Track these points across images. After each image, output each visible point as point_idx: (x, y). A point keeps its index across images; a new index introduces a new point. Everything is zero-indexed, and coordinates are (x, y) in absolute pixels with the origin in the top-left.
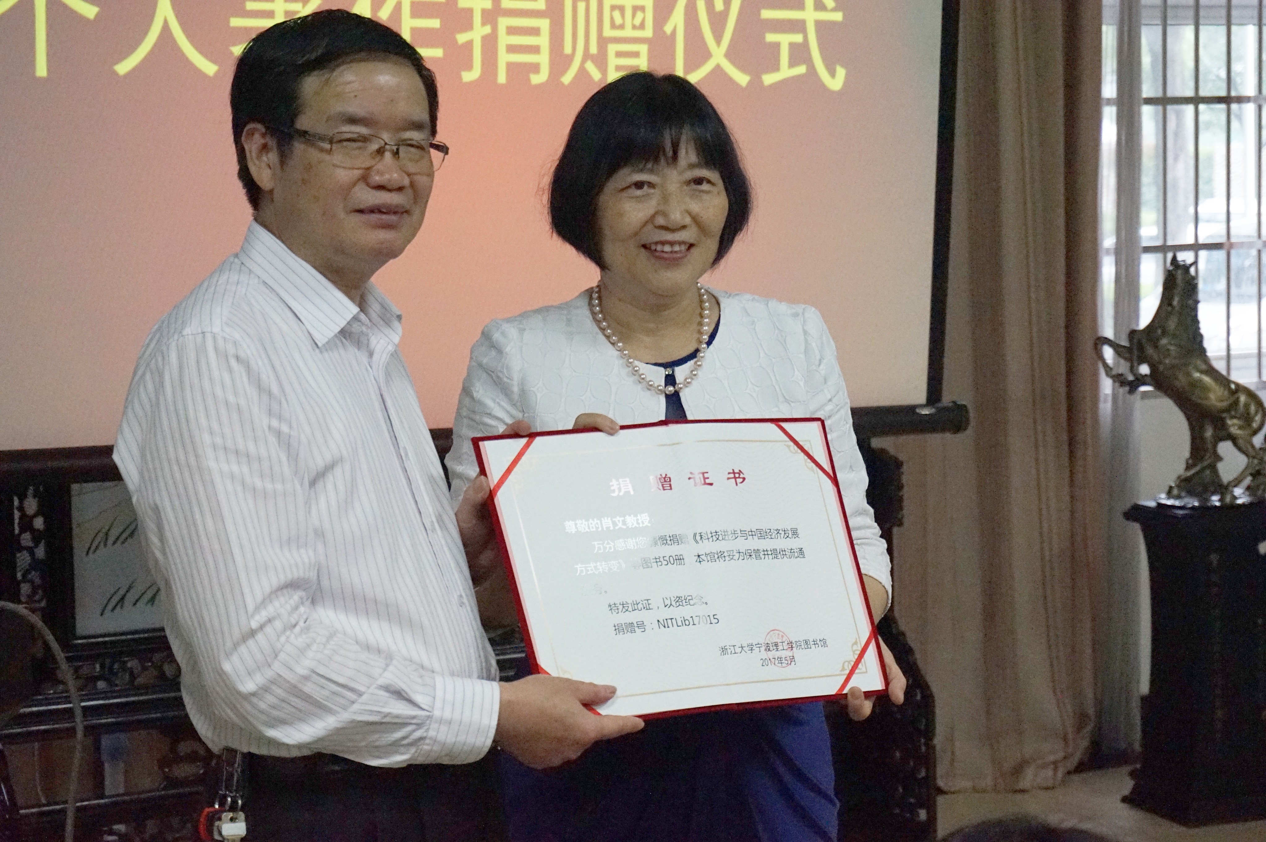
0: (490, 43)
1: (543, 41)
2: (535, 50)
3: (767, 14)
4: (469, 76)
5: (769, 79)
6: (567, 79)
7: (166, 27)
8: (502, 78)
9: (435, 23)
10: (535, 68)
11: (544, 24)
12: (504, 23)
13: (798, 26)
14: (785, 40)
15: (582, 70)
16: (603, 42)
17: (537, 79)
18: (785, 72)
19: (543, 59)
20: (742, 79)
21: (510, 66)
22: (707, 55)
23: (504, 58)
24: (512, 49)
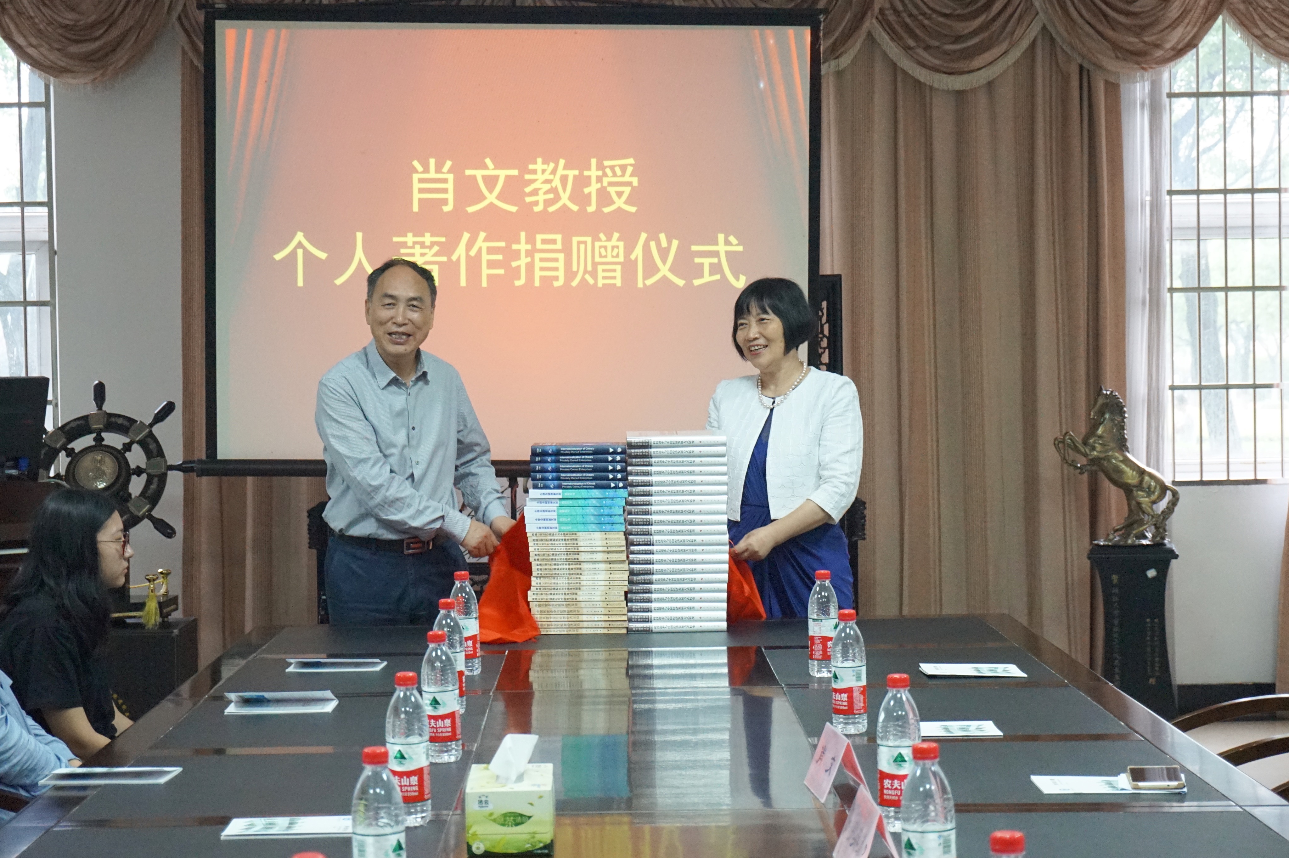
0: (530, 267)
1: (561, 265)
2: (556, 269)
3: (694, 248)
4: (518, 283)
5: (697, 282)
6: (575, 283)
7: (360, 262)
8: (537, 283)
9: (500, 257)
10: (556, 278)
11: (561, 256)
12: (537, 256)
13: (716, 254)
14: (706, 261)
15: (583, 279)
16: (595, 265)
17: (556, 284)
18: (707, 278)
19: (561, 274)
20: (681, 283)
21: (542, 278)
22: (657, 270)
23: (538, 274)
24: (542, 269)
